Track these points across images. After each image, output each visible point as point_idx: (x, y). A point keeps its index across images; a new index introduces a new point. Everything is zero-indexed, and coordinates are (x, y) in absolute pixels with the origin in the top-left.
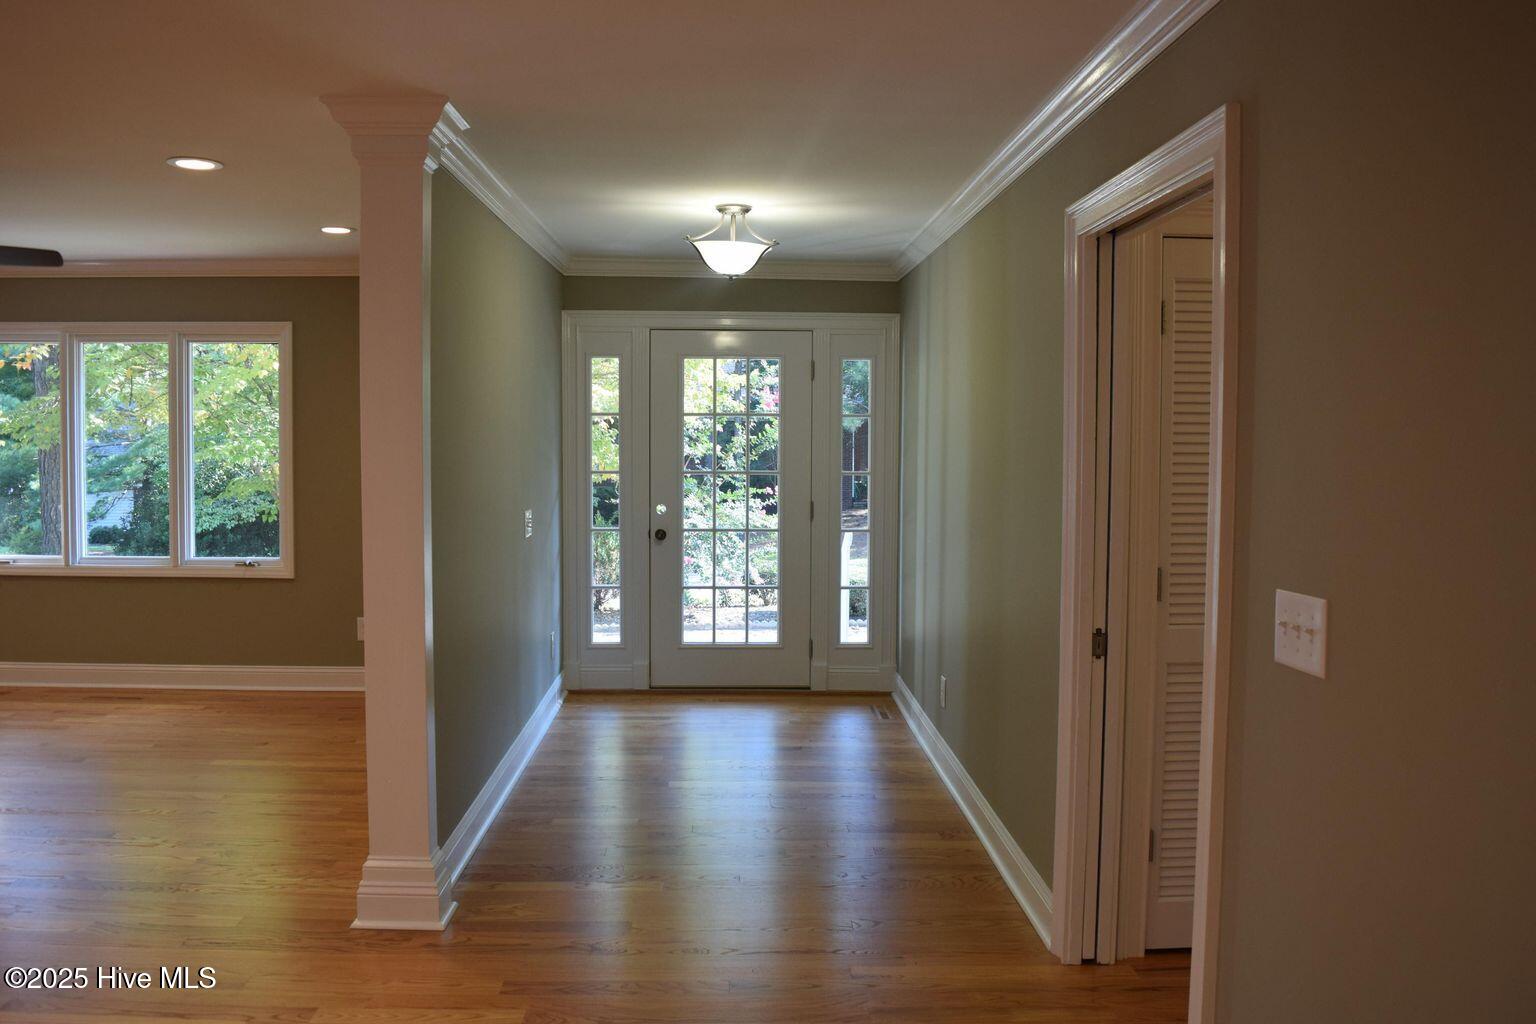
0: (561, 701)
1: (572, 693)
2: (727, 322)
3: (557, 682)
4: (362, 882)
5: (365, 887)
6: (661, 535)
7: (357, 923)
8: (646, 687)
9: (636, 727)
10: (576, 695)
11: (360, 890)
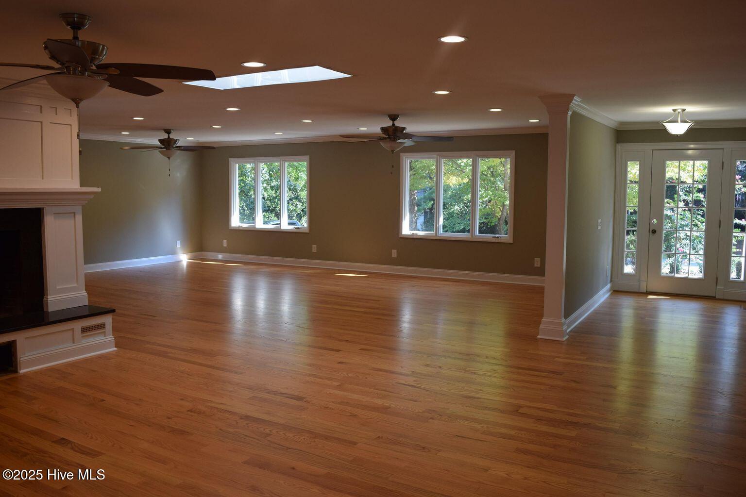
0: (609, 294)
1: (614, 291)
2: (692, 146)
3: (609, 286)
4: (541, 325)
5: (542, 326)
6: (654, 232)
7: (539, 337)
8: (645, 292)
9: (638, 303)
10: (616, 292)
11: (540, 327)
